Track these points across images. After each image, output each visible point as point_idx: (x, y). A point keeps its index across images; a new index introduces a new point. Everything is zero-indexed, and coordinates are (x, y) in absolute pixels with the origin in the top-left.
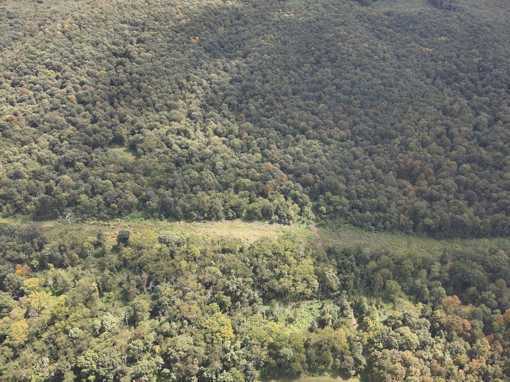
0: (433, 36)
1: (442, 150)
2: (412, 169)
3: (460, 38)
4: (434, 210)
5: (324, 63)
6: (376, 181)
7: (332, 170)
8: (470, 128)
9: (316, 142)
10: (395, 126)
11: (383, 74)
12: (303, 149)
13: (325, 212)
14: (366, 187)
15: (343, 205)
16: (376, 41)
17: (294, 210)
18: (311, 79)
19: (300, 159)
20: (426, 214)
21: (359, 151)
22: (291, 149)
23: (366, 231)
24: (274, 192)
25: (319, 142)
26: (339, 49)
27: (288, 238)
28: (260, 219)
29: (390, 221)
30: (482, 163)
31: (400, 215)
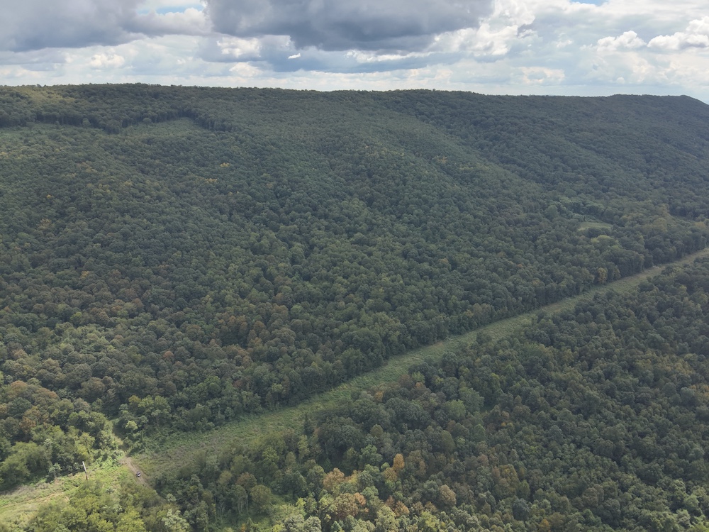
0: (213, 163)
1: (265, 296)
2: (238, 328)
3: (245, 163)
4: (278, 371)
5: (72, 214)
6: (196, 358)
7: (129, 363)
8: (287, 263)
9: (92, 327)
10: (200, 280)
11: (164, 217)
12: (74, 344)
13: (136, 428)
14: (185, 370)
15: (161, 408)
16: (141, 176)
17: (84, 443)
18: (57, 239)
19: (73, 360)
20: (271, 380)
21: (161, 324)
22: (52, 349)
23: (203, 432)
24: (41, 426)
25: (97, 327)
26: (90, 192)
27: (86, 493)
28: (28, 480)
29: (231, 406)
30: (312, 299)
31: (240, 393)
